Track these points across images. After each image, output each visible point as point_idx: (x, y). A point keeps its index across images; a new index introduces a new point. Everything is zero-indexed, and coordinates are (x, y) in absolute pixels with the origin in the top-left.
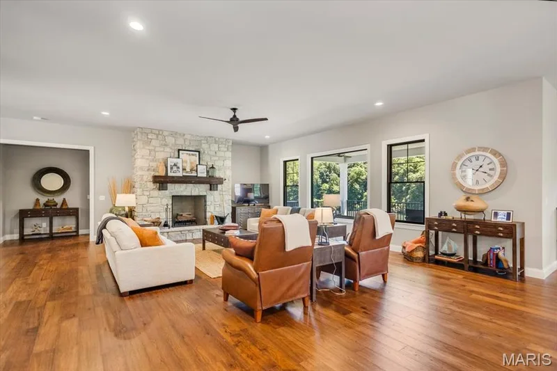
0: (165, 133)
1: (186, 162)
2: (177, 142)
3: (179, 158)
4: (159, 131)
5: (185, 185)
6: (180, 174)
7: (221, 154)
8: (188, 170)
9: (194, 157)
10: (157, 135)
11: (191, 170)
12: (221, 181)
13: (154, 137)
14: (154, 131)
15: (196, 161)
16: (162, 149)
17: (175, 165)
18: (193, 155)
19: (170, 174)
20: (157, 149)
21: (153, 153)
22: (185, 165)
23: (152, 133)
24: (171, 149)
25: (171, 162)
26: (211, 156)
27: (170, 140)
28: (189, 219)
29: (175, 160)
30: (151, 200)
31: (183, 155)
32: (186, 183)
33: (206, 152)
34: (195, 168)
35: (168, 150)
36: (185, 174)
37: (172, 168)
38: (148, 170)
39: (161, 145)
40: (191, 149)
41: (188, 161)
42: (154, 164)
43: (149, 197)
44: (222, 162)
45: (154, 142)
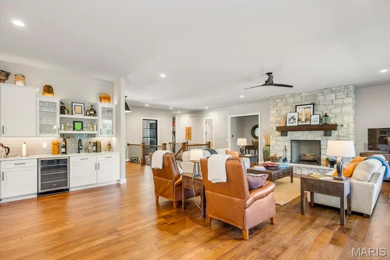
0: (287, 96)
1: (302, 114)
2: (296, 101)
3: (296, 112)
4: (282, 96)
5: (301, 132)
6: (296, 124)
7: (339, 102)
8: (303, 120)
9: (308, 109)
10: (281, 99)
11: (306, 120)
12: (334, 127)
13: (279, 100)
14: (279, 97)
15: (310, 112)
16: (284, 108)
17: (292, 118)
18: (308, 108)
19: (288, 125)
20: (281, 109)
21: (279, 111)
22: (300, 116)
23: (278, 98)
24: (291, 106)
25: (289, 115)
26: (326, 106)
27: (291, 100)
28: (310, 159)
29: (292, 114)
30: (278, 143)
31: (299, 109)
32: (303, 131)
33: (321, 103)
34: (310, 118)
35: (288, 107)
36: (300, 124)
37: (289, 120)
38: (276, 123)
39: (284, 105)
40: (307, 103)
41: (304, 113)
42: (279, 119)
43: (277, 141)
44: (341, 109)
45: (279, 105)
